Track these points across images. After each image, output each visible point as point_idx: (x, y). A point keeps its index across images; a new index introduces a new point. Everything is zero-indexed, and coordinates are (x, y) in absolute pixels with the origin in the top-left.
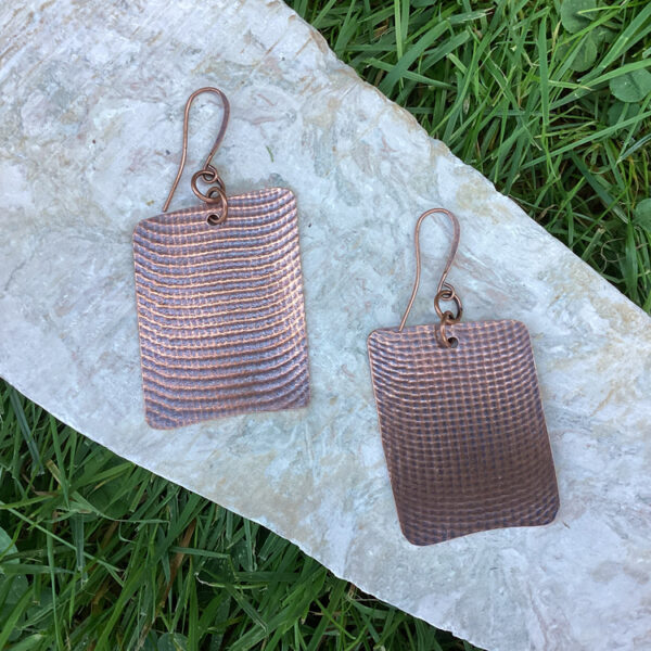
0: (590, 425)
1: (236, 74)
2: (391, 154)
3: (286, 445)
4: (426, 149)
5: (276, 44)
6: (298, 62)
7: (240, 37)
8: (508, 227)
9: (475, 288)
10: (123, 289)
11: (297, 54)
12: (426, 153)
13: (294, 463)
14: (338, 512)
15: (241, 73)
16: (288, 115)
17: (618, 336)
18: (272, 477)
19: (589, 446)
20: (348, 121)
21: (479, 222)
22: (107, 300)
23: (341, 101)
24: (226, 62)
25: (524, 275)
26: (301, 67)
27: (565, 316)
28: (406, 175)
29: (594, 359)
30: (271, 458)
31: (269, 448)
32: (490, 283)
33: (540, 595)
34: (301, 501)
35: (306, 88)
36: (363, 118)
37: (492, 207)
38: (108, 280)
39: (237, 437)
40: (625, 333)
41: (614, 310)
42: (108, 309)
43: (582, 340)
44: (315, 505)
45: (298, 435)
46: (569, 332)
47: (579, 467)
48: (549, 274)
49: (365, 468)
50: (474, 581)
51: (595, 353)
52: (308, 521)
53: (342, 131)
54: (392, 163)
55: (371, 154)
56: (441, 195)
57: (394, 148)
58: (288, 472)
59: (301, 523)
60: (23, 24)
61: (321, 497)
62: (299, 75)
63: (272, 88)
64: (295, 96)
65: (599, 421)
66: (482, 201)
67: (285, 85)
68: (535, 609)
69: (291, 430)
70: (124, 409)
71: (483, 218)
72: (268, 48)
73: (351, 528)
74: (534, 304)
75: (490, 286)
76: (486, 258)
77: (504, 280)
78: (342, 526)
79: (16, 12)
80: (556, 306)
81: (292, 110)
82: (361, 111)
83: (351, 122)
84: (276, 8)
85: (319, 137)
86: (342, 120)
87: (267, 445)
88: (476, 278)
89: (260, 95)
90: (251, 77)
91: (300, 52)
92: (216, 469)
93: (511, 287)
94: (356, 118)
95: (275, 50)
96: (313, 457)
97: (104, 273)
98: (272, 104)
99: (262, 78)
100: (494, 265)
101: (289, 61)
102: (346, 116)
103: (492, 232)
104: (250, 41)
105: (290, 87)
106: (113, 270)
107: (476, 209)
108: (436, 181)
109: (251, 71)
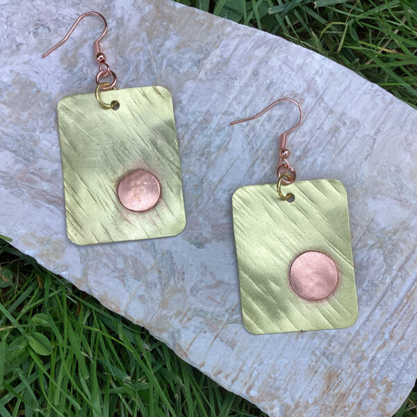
2: (117, 275)
3: (169, 56)
4: (92, 281)
5: (212, 343)
6: (194, 332)
7: (239, 344)
8: (24, 231)
9: (43, 183)
10: (296, 151)
11: (195, 338)
12: (91, 278)
13: (161, 46)
14: (126, 17)
15: (234, 317)
16: (197, 292)
18: (175, 34)
20: (152, 294)
21: (45, 232)
22: (306, 141)
23: (159, 308)
25: (7, 196)
26: (192, 329)
28: (105, 260)
30: (178, 48)
31: (181, 53)
32: (32, 188)
34: (153, 21)
35: (186, 314)
36: (141, 298)
37: (37, 244)
38: (307, 155)
39: (203, 59)
42: (304, 135)
44: (143, 20)
45: (161, 64)
49: (111, 48)
53: (156, 286)
54: (116, 268)
55: (132, 272)
57: (116, 279)
58: (165, 39)
59: (151, 7)
60: (396, 329)
61: (140, 26)
62: (193, 322)
63: (211, 309)
64: (193, 306)
66: (45, 248)
67: (201, 314)
69: (166, 67)
70: (283, 67)
71: (43, 235)
72: (218, 339)
73: (116, 7)
75: (32, 186)
76: (38, 206)
77: (23, 192)
78: (123, 8)
79: (402, 338)
81: (194, 295)
82: (144, 303)
83: (150, 293)
84: (215, 370)
85: (172, 279)
86: (156, 294)
87: (181, 56)
88: (44, 191)
89: (219, 303)
90: (227, 316)
91: (194, 340)
92: (215, 36)
93: (16, 186)
94: (147, 297)
95: (212, 338)
96: (149, 51)
97: (310, 160)
98: (209, 297)
99: (218, 316)
100: (31, 202)
101: (201, 332)
102: (154, 297)
103: (35, 226)
104: (232, 342)
105: (199, 313)
106: (304, 163)
107: (49, 241)
108: (81, 258)
109: (228, 320)
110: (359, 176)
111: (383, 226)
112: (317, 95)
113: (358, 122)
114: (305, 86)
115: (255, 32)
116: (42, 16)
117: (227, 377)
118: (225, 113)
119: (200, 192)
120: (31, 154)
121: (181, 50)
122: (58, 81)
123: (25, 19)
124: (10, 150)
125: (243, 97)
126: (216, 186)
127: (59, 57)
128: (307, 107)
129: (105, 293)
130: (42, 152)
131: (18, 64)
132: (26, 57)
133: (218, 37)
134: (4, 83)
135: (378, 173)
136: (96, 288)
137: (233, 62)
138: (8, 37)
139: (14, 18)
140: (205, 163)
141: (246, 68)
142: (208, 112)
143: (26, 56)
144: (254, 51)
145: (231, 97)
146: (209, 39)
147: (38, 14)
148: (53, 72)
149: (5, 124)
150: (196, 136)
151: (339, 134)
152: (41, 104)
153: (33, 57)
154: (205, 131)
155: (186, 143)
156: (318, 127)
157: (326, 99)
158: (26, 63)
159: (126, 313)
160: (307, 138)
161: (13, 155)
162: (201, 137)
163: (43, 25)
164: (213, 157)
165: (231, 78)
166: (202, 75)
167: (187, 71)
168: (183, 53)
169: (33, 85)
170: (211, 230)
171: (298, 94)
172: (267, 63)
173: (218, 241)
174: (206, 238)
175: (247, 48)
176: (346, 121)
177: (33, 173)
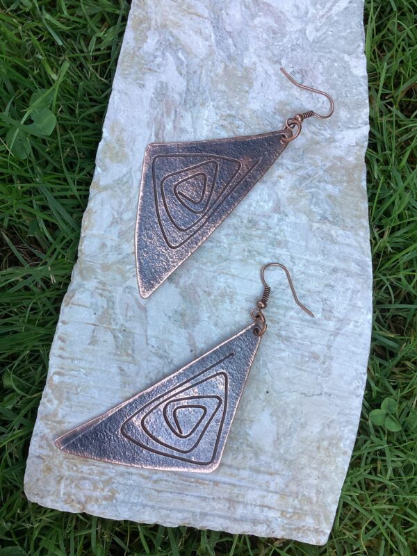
0: (215, 18)
1: (121, 337)
2: (116, 216)
3: (320, 191)
4: (101, 196)
5: (88, 324)
6: (91, 304)
7: (96, 348)
8: (122, 121)
9: (171, 124)
10: (285, 331)
11: (86, 307)
12: (104, 195)
13: (326, 182)
14: (338, 144)
15: (120, 335)
16: (129, 293)
17: (153, 22)
18: (340, 191)
19: (227, 14)
20: (111, 254)
21: (129, 140)
22: (296, 335)
23: (101, 264)
24: (117, 347)
25: (147, 96)
26: (94, 301)
27: (159, 60)
28: (125, 201)
29: (175, 31)
30: (330, 196)
31: (326, 200)
32: (162, 115)
33: (322, 10)
34: (343, 168)
35: (106, 290)
36: (104, 245)
37: (115, 137)
38: (285, 342)
39: (329, 221)
40: (149, 19)
41: (139, 32)
42: (300, 332)
43: (167, 43)
44: (341, 159)
45: (311, 188)
46: (168, 54)
47: (242, 15)
48: (138, 82)
49: (307, 140)
50: (334, 51)
51: (171, 32)
52: (351, 159)
53: (119, 254)
54: (122, 213)
55: (124, 229)
56: (125, 172)
57: (112, 217)
58: (333, 183)
59: (354, 162)
60: (164, 483)
61: (335, 158)
62: (100, 299)
63: (118, 311)
64: (114, 294)
65: (210, 14)
66: (115, 144)
67: (110, 304)
68: (330, 9)
69: (310, 192)
70: (349, 292)
71: (125, 139)
72: (94, 327)
73: (343, 133)
74: (162, 83)
75: (165, 115)
76: (148, 125)
77: (156, 109)
78: (344, 138)
79: (159, 492)
80: (156, 68)
81: (124, 291)
82: (100, 249)
83: (111, 251)
84: (65, 336)
85: (131, 266)
86: (113, 257)
87: (324, 202)
88: (164, 126)
89: (126, 316)
90: (117, 327)
91: (84, 306)
92: (352, 224)
93: (159, 101)
94: (106, 250)
95: (92, 322)
96: (317, 173)
97: (283, 346)
98: (128, 306)
99: (114, 320)
100: (151, 118)
101: (94, 309)
102: (109, 256)
103: (131, 129)
104: (95, 341)
105: (110, 301)
106: (277, 342)
107: (122, 146)
108: (118, 180)
109: (114, 329)
110: (285, 394)
111: (250, 432)
112: (338, 329)
113: (330, 374)
114: (341, 317)
115: (369, 257)
116: (310, 73)
117: (62, 349)
118: (292, 257)
119: (217, 261)
120: (192, 104)
121: (328, 200)
122: (262, 105)
123: (302, 60)
124: (187, 85)
125: (312, 267)
126: (227, 274)
127: (282, 100)
128: (325, 325)
129: (96, 212)
130: (197, 113)
131: (263, 67)
132: (271, 72)
133: (352, 227)
134: (243, 61)
135: (294, 410)
136: (96, 202)
137: (337, 247)
138: (282, 50)
139: (299, 50)
140: (244, 256)
141: (336, 261)
142: (287, 242)
143: (273, 71)
144: (353, 261)
145: (307, 257)
146: (348, 220)
147: (310, 70)
148: (268, 98)
149: (209, 73)
150: (263, 240)
151: (313, 361)
152: (237, 98)
153: (274, 78)
154: (271, 246)
155: (254, 233)
156: (313, 341)
157: (339, 339)
158: (266, 73)
159: (85, 237)
160: (299, 335)
161: (185, 89)
162: (264, 244)
163: (303, 76)
164: (251, 261)
165: (323, 251)
166: (316, 225)
167: (314, 212)
168: (327, 202)
169: (251, 85)
170: (188, 284)
171: (332, 313)
172: (348, 276)
173: (180, 294)
174: (179, 282)
175: (352, 255)
176: (327, 363)
177: (176, 111)
